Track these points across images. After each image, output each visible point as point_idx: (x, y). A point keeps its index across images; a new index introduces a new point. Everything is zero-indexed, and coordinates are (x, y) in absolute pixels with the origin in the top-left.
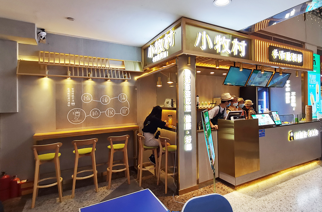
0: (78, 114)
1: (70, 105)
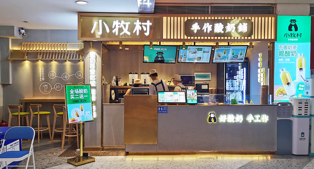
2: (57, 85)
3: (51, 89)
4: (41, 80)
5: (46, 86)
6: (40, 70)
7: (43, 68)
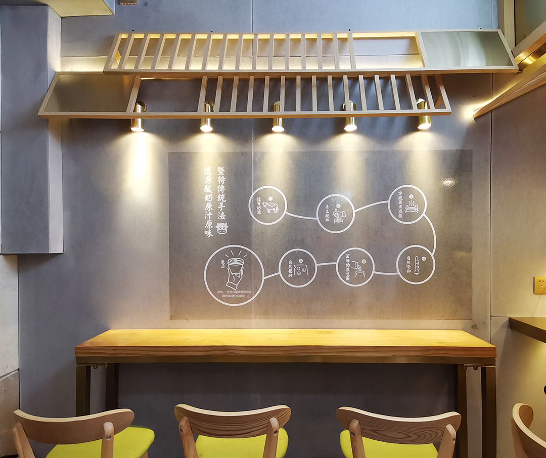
0: (236, 269)
1: (214, 230)
2: (294, 257)
3: (264, 278)
4: (209, 233)
5: (235, 261)
6: (209, 179)
7: (221, 170)
